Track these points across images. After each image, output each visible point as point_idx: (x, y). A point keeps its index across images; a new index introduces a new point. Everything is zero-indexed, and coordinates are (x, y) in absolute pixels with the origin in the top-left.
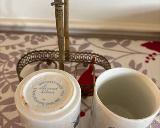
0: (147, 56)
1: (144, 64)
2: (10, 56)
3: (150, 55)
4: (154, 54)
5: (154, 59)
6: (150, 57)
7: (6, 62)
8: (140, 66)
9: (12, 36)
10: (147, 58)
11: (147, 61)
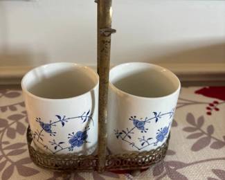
0: (208, 106)
1: (206, 117)
2: (10, 122)
3: (211, 105)
4: (216, 103)
5: (217, 110)
6: (211, 107)
7: (4, 131)
8: (201, 120)
9: (9, 92)
10: (208, 108)
11: (209, 114)
